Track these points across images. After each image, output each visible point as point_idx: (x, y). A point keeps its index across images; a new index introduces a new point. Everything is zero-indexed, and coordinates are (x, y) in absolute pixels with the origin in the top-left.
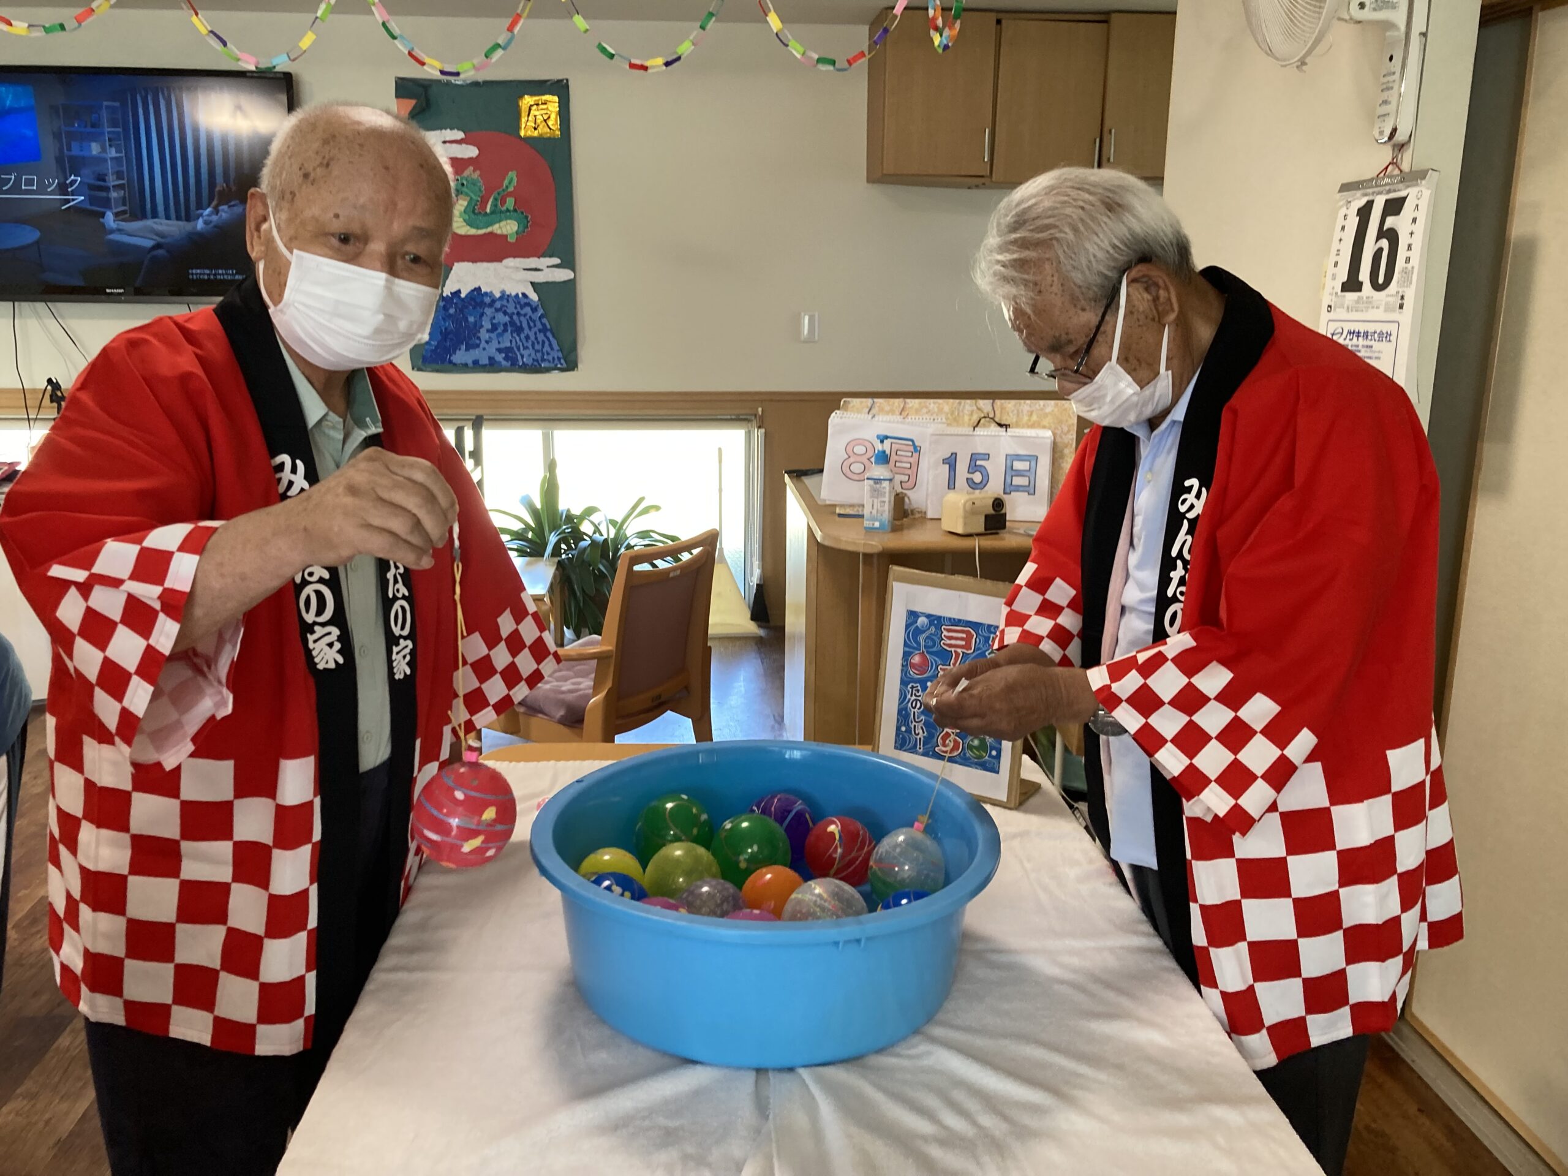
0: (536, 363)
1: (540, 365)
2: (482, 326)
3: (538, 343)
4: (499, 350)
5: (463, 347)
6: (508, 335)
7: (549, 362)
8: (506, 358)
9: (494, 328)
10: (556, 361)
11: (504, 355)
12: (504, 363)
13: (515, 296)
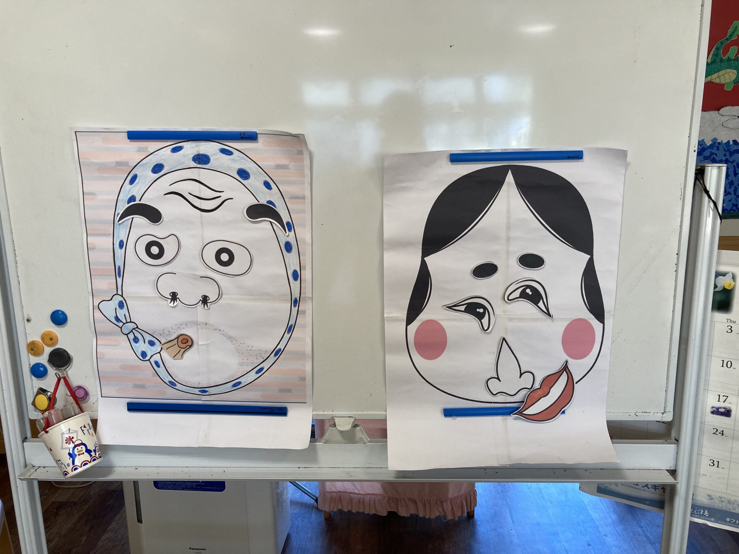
13: (725, 143)
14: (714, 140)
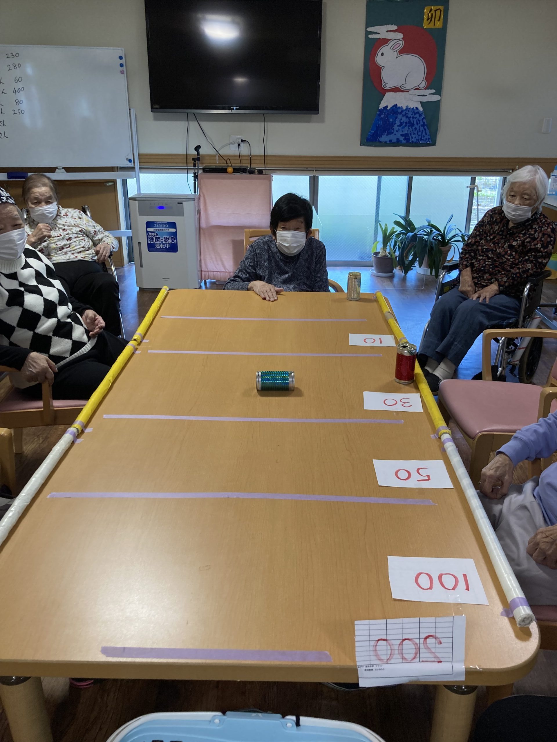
0: (418, 141)
1: (420, 142)
2: (395, 124)
3: (420, 131)
4: (402, 135)
5: (386, 133)
6: (407, 128)
7: (424, 140)
8: (405, 139)
9: (401, 124)
10: (427, 140)
11: (404, 137)
12: (404, 142)
13: (412, 109)
14: (407, 107)
